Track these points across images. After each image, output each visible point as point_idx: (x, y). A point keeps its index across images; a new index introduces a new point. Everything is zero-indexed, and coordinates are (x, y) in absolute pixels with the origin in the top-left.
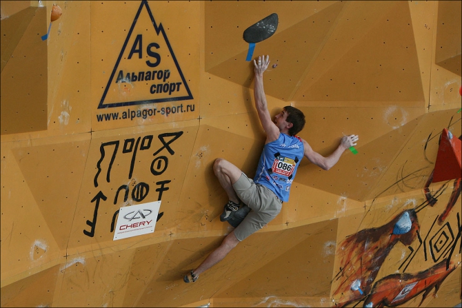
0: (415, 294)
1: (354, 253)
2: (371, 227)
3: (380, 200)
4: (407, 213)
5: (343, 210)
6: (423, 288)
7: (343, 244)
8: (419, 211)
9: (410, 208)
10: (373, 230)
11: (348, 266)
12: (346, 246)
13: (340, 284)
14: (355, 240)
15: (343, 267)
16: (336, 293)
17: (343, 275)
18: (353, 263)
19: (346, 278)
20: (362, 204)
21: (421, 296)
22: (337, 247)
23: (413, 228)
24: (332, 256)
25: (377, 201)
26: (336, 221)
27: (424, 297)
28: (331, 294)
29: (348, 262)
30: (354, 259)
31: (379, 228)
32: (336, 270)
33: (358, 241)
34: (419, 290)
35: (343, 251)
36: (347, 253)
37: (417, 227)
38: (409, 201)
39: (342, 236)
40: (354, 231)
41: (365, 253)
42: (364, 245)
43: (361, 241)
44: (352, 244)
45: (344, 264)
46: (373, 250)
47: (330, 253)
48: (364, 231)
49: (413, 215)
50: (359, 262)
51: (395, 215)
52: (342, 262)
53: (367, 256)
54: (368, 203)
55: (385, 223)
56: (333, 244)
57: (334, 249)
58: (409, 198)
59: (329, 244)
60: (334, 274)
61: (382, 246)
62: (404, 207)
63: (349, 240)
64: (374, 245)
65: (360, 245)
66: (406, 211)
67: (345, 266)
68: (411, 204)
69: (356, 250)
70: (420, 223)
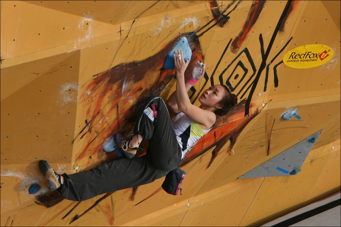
0: (200, 151)
1: (106, 99)
2: (130, 60)
3: (143, 22)
4: (185, 39)
5: (88, 37)
6: (212, 142)
7: (89, 86)
8: (202, 34)
9: (188, 30)
10: (134, 64)
11: (97, 118)
12: (93, 90)
13: (86, 144)
14: (107, 79)
15: (89, 119)
16: (80, 156)
17: (90, 131)
18: (105, 113)
19: (95, 135)
20: (116, 28)
21: (209, 154)
22: (80, 91)
23: (194, 59)
24: (73, 106)
25: (139, 22)
26: (77, 53)
27: (214, 154)
28: (74, 158)
29: (98, 112)
30: (106, 106)
31: (143, 62)
32: (79, 124)
33: (112, 82)
34: (206, 145)
35: (89, 96)
36: (96, 99)
37: (200, 57)
38: (188, 21)
39: (86, 75)
40: (105, 67)
41: (123, 98)
42: (120, 86)
43: (117, 80)
44: (102, 86)
45: (91, 114)
46: (135, 92)
47: (69, 99)
48: (121, 66)
49: (194, 39)
50: (115, 111)
51: (168, 41)
52: (88, 112)
53: (126, 101)
54: (125, 26)
55: (152, 54)
56: (74, 87)
57: (77, 95)
58: (187, 16)
59: (68, 87)
60: (77, 130)
61: (148, 87)
62: (180, 29)
63: (97, 80)
64: (136, 86)
65: (115, 87)
66: (183, 35)
67: (94, 118)
68: (191, 25)
69: (109, 94)
70: (204, 52)
